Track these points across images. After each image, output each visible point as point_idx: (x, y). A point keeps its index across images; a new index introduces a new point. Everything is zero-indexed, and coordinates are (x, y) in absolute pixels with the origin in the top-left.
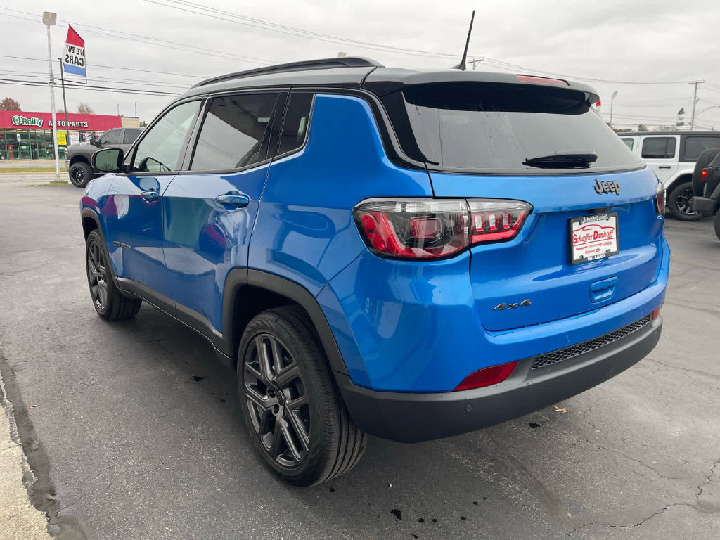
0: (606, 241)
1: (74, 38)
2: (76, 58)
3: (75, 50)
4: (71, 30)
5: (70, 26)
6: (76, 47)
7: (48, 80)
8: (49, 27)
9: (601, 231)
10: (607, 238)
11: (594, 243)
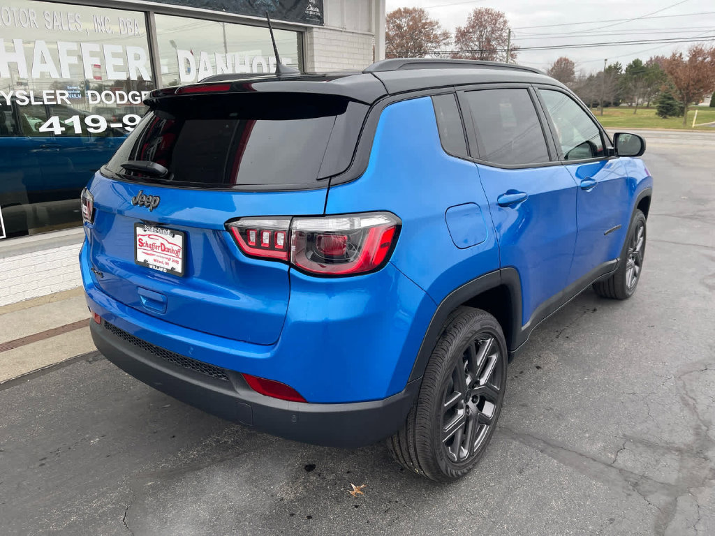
0: (173, 258)
9: (167, 245)
10: (175, 256)
11: (160, 254)
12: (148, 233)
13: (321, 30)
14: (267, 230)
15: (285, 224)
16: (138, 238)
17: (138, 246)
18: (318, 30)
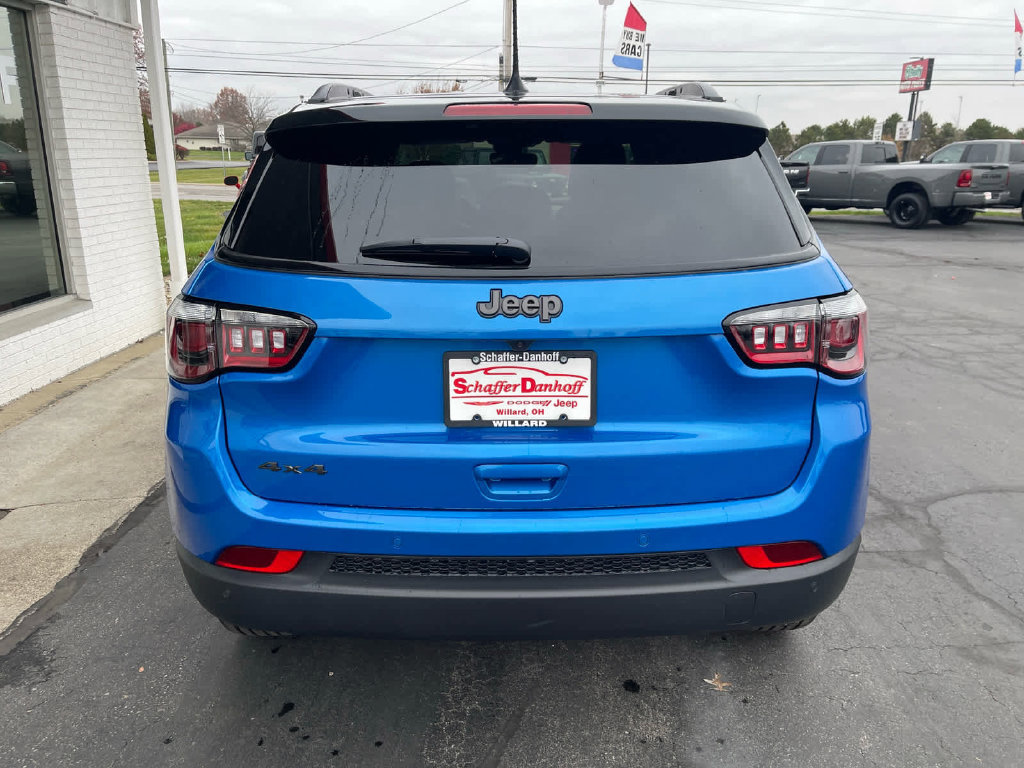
0: (561, 399)
1: (635, 20)
2: (634, 46)
3: (634, 35)
4: (632, 10)
5: (631, 5)
6: (635, 31)
7: (597, 76)
8: (605, 8)
9: (540, 379)
10: (565, 394)
11: (522, 399)
12: (484, 365)
13: (61, 12)
14: (780, 324)
15: (810, 311)
16: (452, 380)
17: (452, 393)
18: (56, 11)
